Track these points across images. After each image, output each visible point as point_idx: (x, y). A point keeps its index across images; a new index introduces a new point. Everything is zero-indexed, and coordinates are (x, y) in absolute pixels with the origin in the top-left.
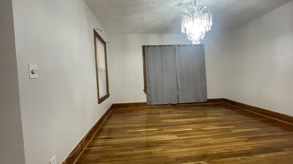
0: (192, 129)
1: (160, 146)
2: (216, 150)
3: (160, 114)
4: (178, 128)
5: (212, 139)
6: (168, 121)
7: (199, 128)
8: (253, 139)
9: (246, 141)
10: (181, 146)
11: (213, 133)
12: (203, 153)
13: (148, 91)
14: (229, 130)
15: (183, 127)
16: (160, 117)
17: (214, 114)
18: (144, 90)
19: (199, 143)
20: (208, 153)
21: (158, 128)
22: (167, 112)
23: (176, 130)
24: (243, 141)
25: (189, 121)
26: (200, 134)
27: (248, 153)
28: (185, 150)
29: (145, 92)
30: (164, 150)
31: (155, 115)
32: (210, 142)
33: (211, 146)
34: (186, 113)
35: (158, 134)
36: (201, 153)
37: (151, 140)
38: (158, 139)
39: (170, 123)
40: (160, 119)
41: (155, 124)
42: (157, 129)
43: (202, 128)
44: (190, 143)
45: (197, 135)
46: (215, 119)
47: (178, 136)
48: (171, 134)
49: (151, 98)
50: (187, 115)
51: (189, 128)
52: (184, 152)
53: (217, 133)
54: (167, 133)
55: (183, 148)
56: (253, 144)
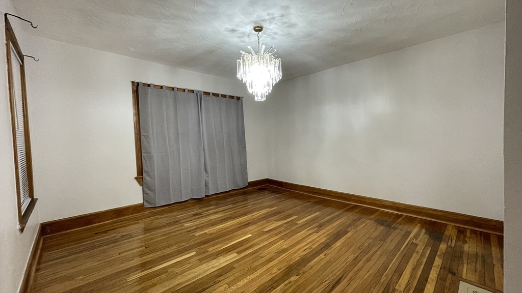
0: (251, 235)
1: (220, 281)
2: (296, 255)
3: (181, 221)
4: (230, 239)
5: (283, 241)
6: (206, 231)
7: (259, 230)
8: (321, 226)
9: (317, 232)
10: (253, 267)
11: (280, 232)
12: (285, 266)
13: (147, 178)
14: (293, 223)
15: (237, 236)
16: (184, 227)
17: (266, 204)
18: (136, 178)
19: (272, 253)
20: (291, 263)
21: (196, 249)
22: (194, 215)
23: (227, 244)
24: (314, 232)
25: (240, 223)
26: (266, 239)
27: (327, 246)
28: (261, 272)
29: (139, 182)
30: (230, 286)
31: (173, 227)
32: (284, 247)
33: (290, 251)
34: (226, 211)
35: (202, 261)
36: (284, 266)
37: (199, 275)
38: (208, 270)
39: (211, 234)
40: (188, 232)
41: (183, 244)
42: (195, 253)
43: (263, 228)
44: (262, 257)
45: (263, 241)
46: (271, 211)
47: (239, 253)
48: (225, 252)
49: (155, 193)
50: (231, 214)
51: (246, 235)
52: (262, 275)
53: (285, 230)
54: (218, 254)
55: (255, 269)
56: (324, 233)
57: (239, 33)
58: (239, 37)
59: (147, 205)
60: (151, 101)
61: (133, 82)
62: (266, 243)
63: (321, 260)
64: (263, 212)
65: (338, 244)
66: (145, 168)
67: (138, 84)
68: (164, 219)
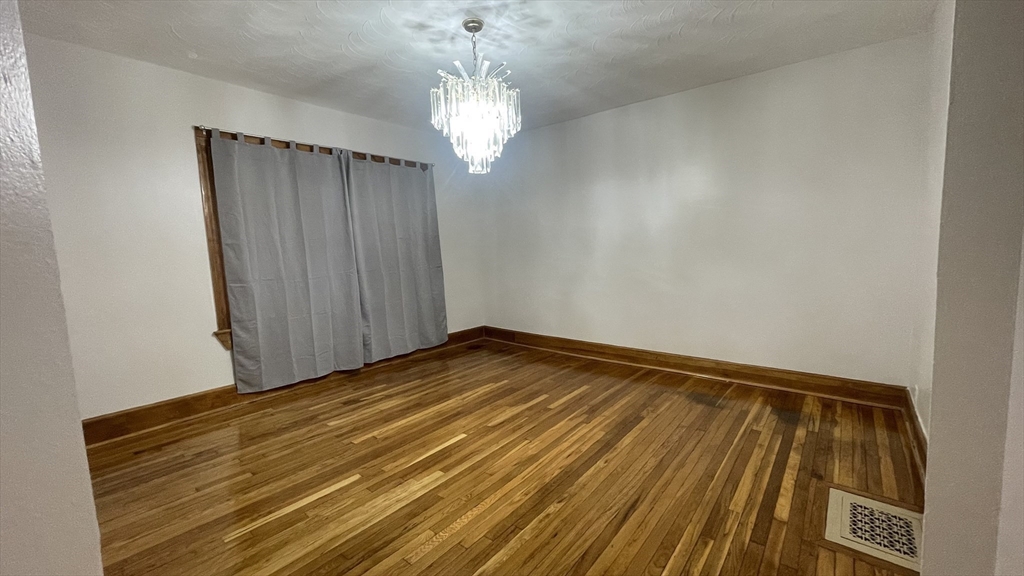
0: (464, 436)
1: (415, 526)
2: (554, 465)
3: (321, 417)
4: (425, 446)
5: (527, 442)
6: (375, 433)
7: (480, 424)
8: (593, 412)
9: (587, 421)
10: (475, 493)
11: (520, 427)
12: (536, 487)
13: (240, 333)
14: (543, 408)
15: (438, 438)
16: (327, 429)
17: (484, 376)
18: (216, 334)
19: (510, 466)
20: (547, 480)
21: (359, 469)
22: (346, 403)
23: (421, 455)
24: (582, 423)
25: (440, 414)
26: (496, 441)
27: (606, 446)
28: (493, 502)
29: (223, 343)
30: (436, 531)
31: (305, 430)
32: (530, 453)
33: (541, 460)
34: (409, 393)
35: (375, 490)
36: (533, 487)
37: (374, 516)
38: (390, 506)
39: (386, 438)
40: (337, 437)
41: (331, 461)
42: (357, 477)
43: (487, 421)
44: (491, 475)
45: (490, 444)
46: (499, 388)
47: (445, 470)
48: (419, 471)
49: (259, 362)
50: (420, 398)
51: (453, 434)
52: (493, 507)
53: (528, 422)
54: (406, 475)
55: (480, 498)
56: (600, 423)
57: (434, 33)
58: (432, 41)
59: (243, 389)
60: (240, 172)
61: (197, 129)
62: (495, 448)
63: (599, 471)
64: (482, 390)
65: (627, 440)
66: (234, 312)
67: (209, 132)
68: (281, 415)
